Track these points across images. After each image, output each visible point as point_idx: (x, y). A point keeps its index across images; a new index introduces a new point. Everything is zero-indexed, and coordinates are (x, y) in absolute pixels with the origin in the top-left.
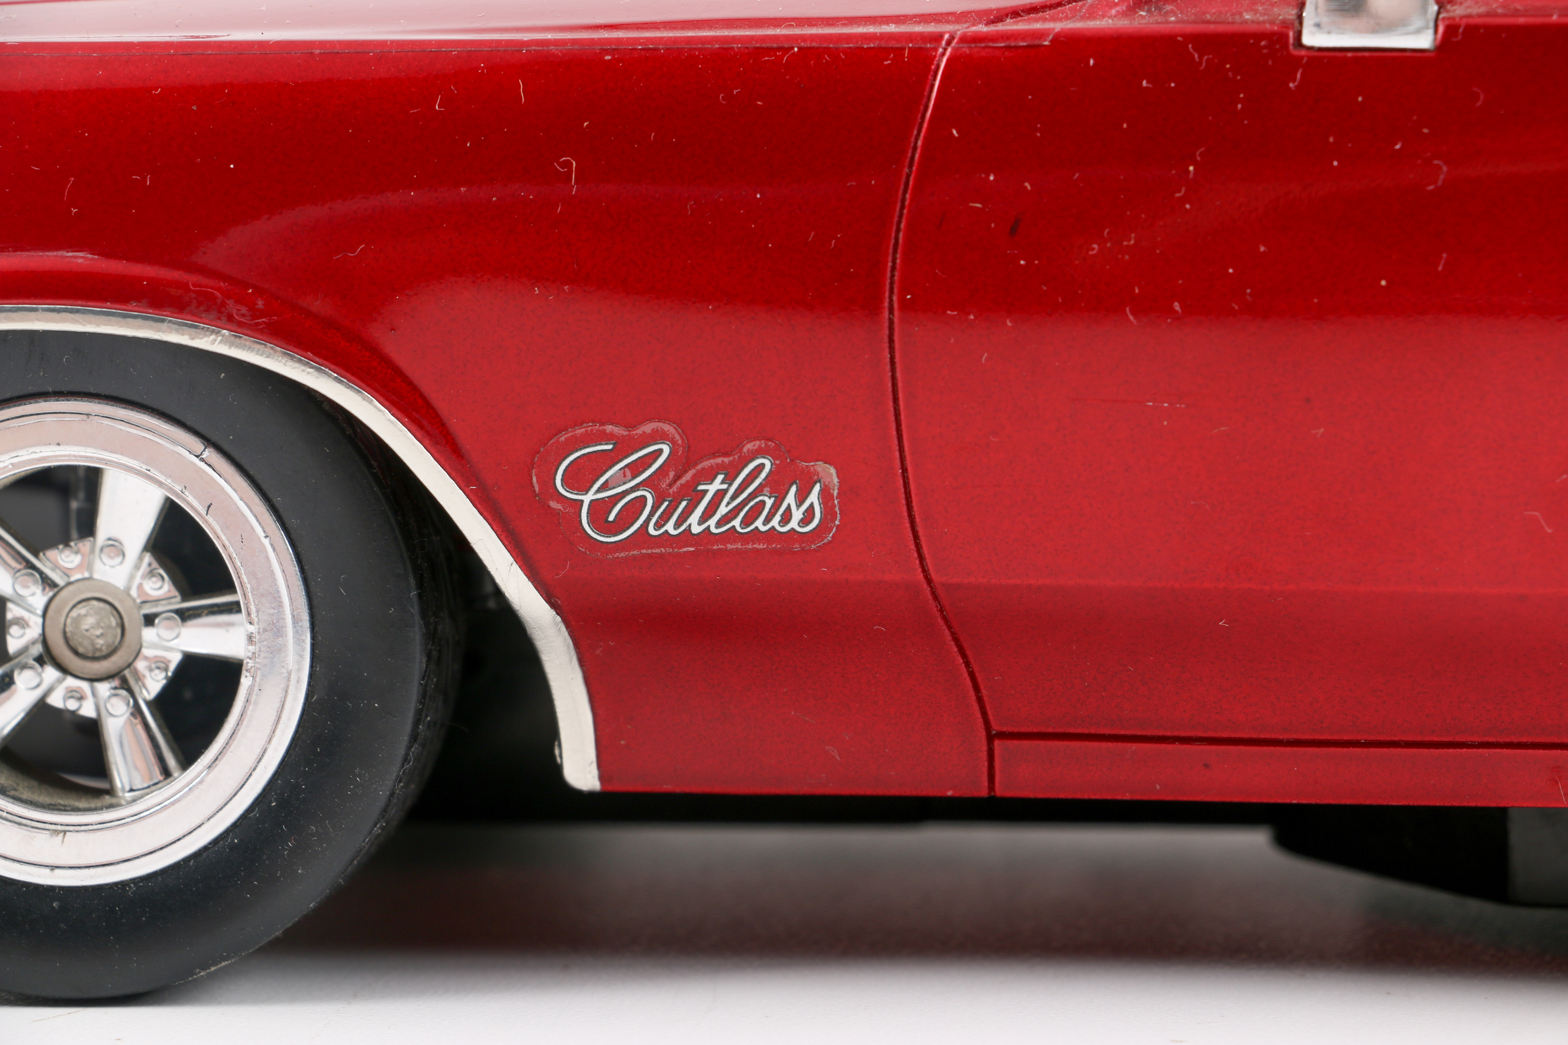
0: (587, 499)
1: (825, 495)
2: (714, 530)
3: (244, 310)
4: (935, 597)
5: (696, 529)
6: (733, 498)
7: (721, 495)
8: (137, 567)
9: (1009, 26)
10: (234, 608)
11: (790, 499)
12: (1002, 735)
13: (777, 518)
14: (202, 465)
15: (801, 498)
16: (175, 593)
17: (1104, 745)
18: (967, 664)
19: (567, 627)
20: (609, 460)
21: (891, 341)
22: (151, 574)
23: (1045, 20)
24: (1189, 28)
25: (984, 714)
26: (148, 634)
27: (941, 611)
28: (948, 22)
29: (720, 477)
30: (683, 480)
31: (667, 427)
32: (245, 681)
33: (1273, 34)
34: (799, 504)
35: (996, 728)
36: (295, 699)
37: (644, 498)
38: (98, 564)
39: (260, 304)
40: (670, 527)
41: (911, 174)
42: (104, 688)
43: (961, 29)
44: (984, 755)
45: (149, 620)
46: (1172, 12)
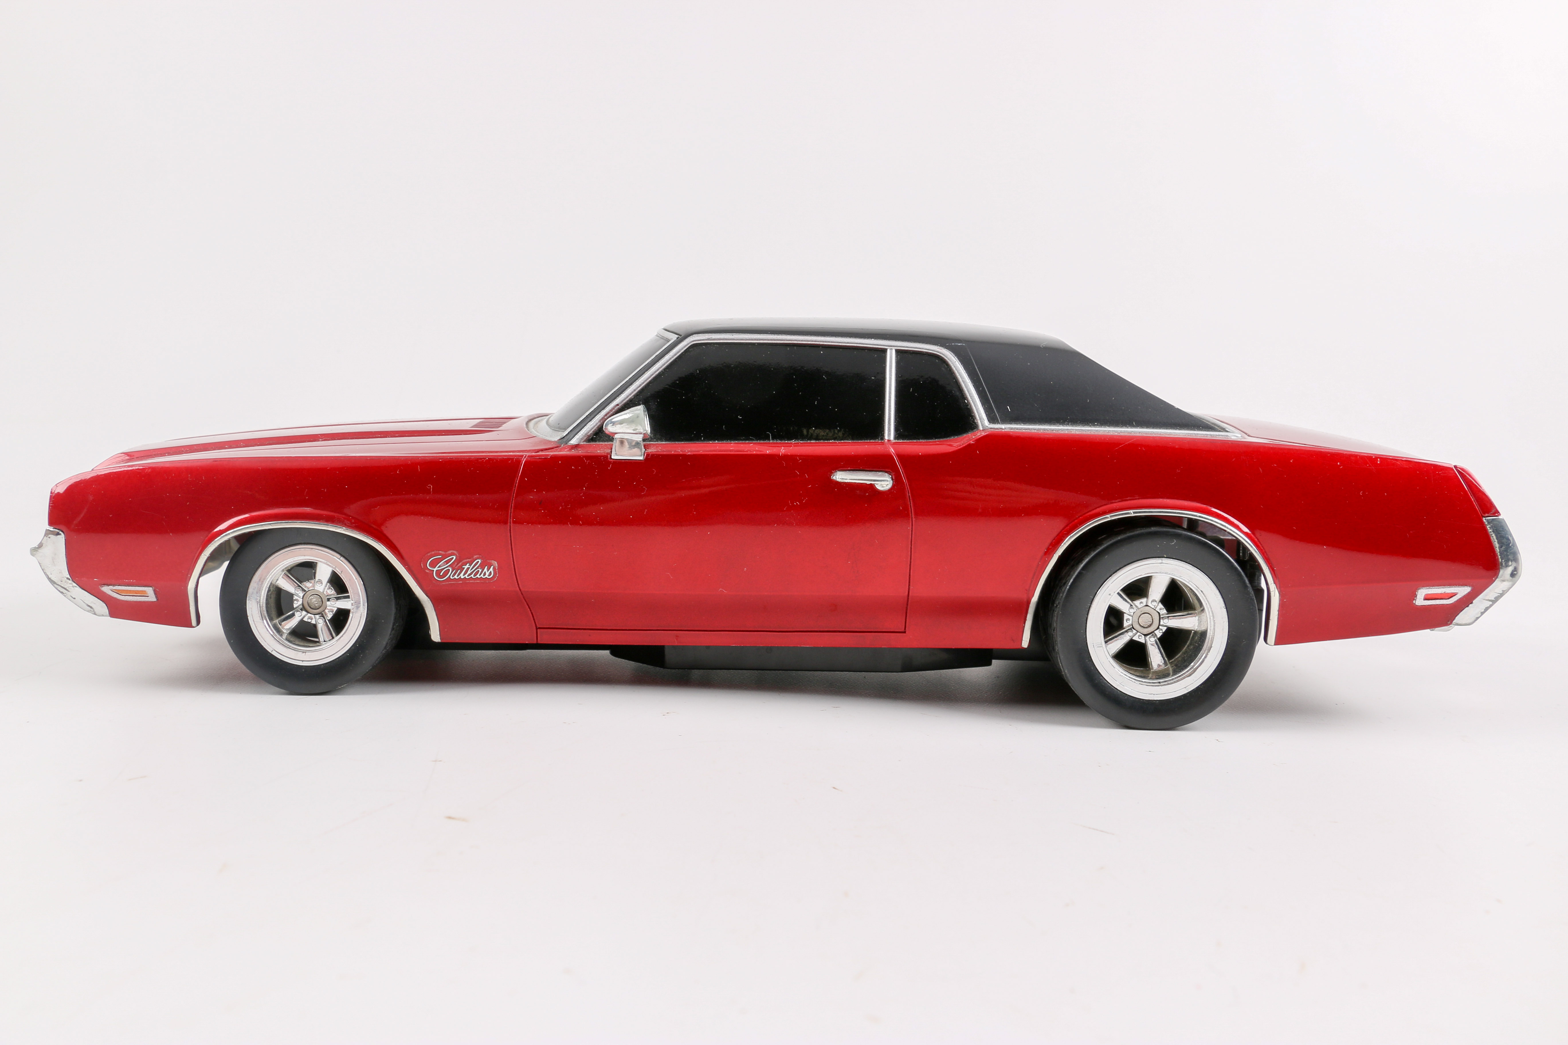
0: (435, 570)
1: (494, 569)
2: (467, 577)
3: (349, 522)
4: (522, 594)
5: (462, 577)
6: (471, 569)
7: (468, 568)
8: (326, 586)
9: (540, 453)
10: (348, 597)
11: (486, 570)
12: (540, 628)
13: (482, 574)
14: (340, 561)
15: (488, 570)
16: (335, 593)
17: (564, 630)
18: (531, 611)
19: (431, 601)
20: (441, 560)
21: (510, 530)
22: (329, 588)
23: (549, 452)
24: (584, 454)
25: (535, 623)
26: (328, 603)
27: (524, 597)
28: (525, 452)
29: (468, 564)
30: (459, 565)
31: (455, 552)
32: (351, 615)
33: (605, 456)
34: (488, 571)
35: (538, 626)
36: (363, 620)
37: (449, 569)
38: (316, 586)
39: (353, 521)
40: (456, 577)
41: (515, 489)
42: (317, 616)
43: (528, 454)
44: (535, 633)
45: (328, 600)
46: (580, 450)
